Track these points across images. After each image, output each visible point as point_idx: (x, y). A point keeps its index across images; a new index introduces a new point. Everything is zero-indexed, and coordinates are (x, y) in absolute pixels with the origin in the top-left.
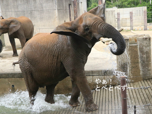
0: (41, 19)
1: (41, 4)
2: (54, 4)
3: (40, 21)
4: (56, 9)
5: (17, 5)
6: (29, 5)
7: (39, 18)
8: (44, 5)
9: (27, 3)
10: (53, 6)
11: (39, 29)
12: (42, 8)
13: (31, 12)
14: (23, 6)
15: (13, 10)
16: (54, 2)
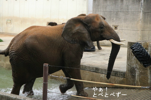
0: (125, 20)
1: (127, 6)
2: (140, 7)
3: (124, 22)
4: (141, 12)
5: (106, 5)
6: (116, 6)
7: (123, 19)
8: (130, 7)
9: (115, 4)
10: (139, 9)
11: (122, 30)
12: (128, 10)
13: (117, 13)
14: (111, 7)
15: (102, 10)
16: (140, 4)
